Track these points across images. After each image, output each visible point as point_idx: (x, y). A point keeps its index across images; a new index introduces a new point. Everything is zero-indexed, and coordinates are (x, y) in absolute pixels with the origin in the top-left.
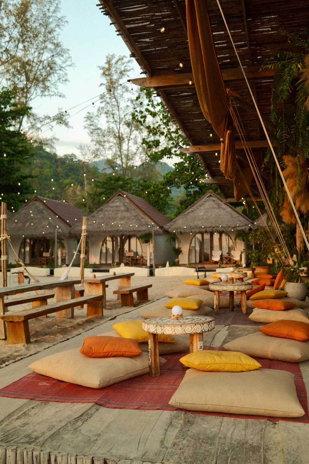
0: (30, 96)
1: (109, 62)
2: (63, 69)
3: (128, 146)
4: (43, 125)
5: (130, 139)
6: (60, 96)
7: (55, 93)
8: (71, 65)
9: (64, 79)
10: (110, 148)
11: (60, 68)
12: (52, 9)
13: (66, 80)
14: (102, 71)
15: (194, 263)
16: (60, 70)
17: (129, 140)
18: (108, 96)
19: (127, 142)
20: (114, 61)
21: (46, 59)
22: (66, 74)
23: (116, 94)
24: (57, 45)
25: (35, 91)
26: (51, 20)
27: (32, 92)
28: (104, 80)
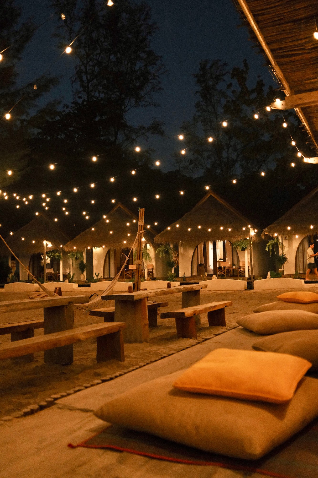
0: (125, 108)
1: (203, 69)
2: (157, 78)
3: (228, 154)
4: (138, 136)
5: (230, 146)
6: (155, 105)
7: (149, 103)
8: (165, 73)
9: (158, 88)
10: (209, 157)
11: (153, 77)
12: (143, 17)
13: (160, 88)
14: (196, 79)
15: (301, 274)
16: (154, 79)
17: (228, 148)
18: (203, 103)
19: (226, 150)
20: (208, 67)
21: (138, 68)
22: (160, 83)
23: (213, 101)
24: (150, 53)
25: (129, 103)
26: (142, 28)
27: (126, 104)
28: (199, 88)
